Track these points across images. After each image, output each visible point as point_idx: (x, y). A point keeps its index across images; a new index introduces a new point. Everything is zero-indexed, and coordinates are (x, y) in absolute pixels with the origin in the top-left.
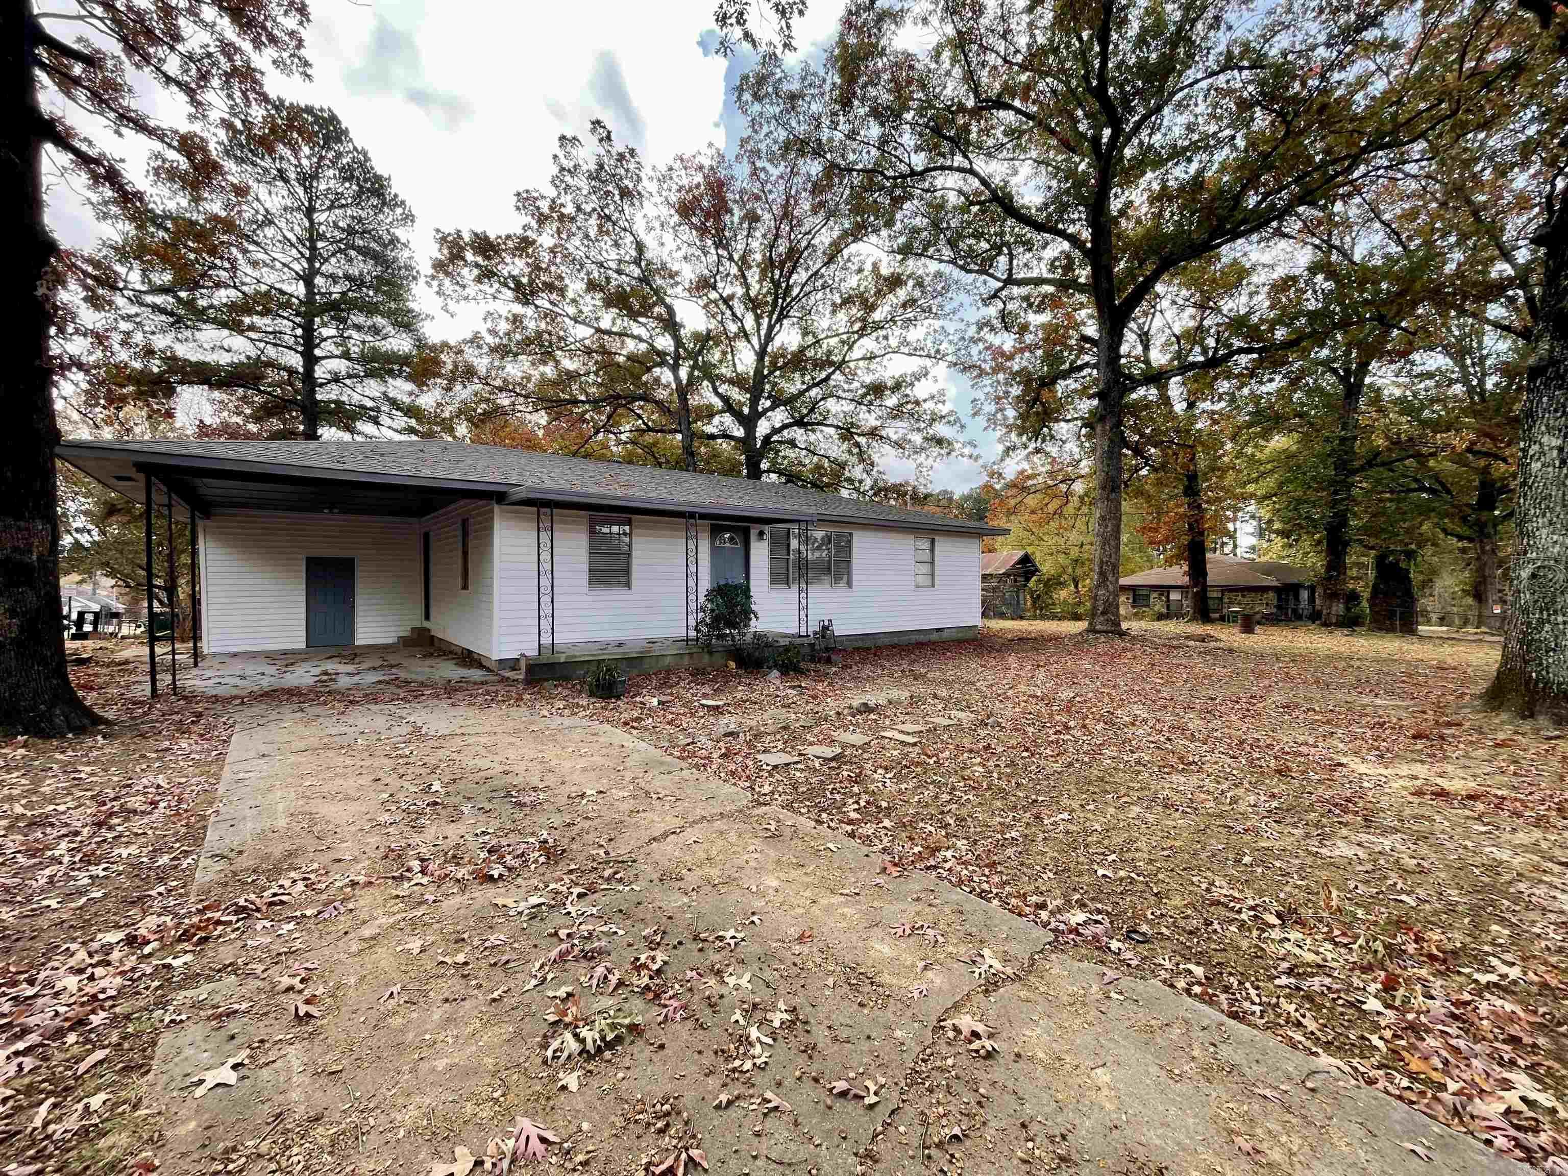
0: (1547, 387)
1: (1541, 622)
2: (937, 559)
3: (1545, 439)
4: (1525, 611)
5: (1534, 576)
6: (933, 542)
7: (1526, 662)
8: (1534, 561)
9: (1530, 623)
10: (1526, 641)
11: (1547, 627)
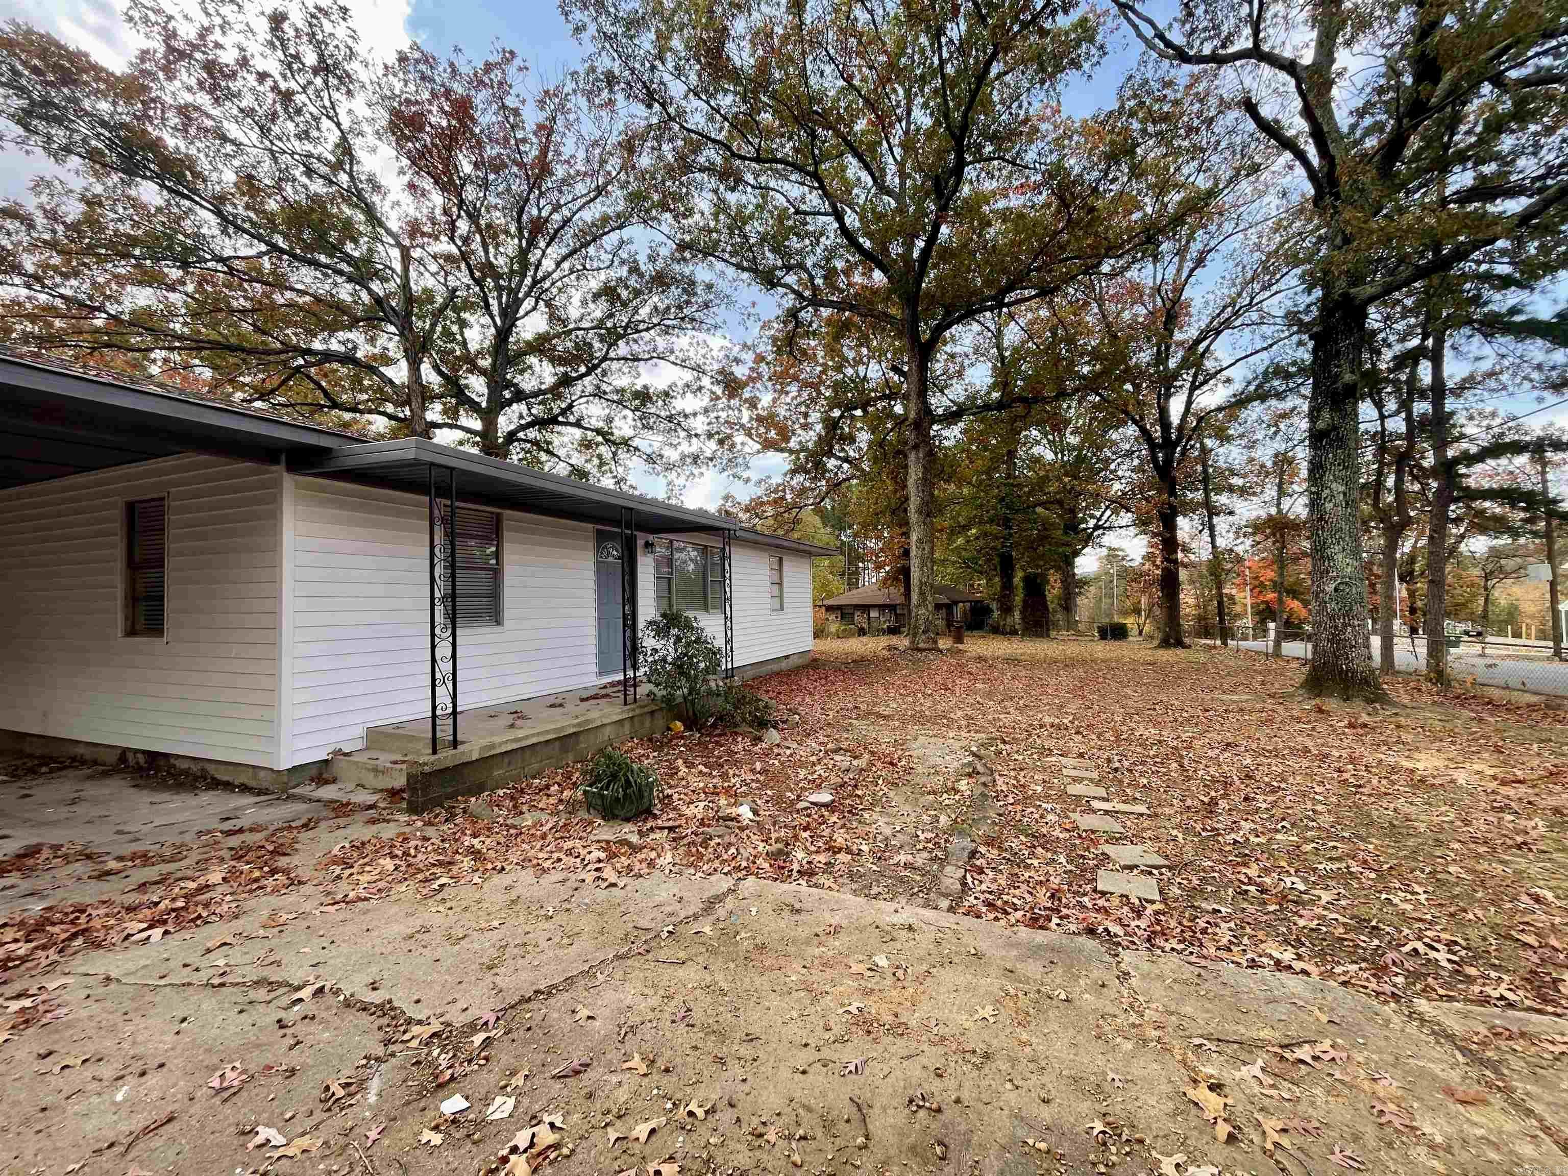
0: (1331, 446)
1: (1345, 625)
2: (785, 580)
3: (1334, 486)
4: (1332, 618)
5: (1336, 590)
6: (781, 559)
7: (1337, 658)
8: (1335, 579)
9: (1336, 627)
10: (1335, 639)
11: (1349, 629)
